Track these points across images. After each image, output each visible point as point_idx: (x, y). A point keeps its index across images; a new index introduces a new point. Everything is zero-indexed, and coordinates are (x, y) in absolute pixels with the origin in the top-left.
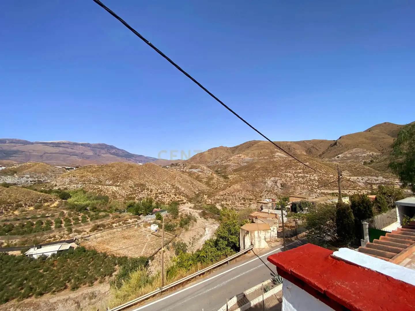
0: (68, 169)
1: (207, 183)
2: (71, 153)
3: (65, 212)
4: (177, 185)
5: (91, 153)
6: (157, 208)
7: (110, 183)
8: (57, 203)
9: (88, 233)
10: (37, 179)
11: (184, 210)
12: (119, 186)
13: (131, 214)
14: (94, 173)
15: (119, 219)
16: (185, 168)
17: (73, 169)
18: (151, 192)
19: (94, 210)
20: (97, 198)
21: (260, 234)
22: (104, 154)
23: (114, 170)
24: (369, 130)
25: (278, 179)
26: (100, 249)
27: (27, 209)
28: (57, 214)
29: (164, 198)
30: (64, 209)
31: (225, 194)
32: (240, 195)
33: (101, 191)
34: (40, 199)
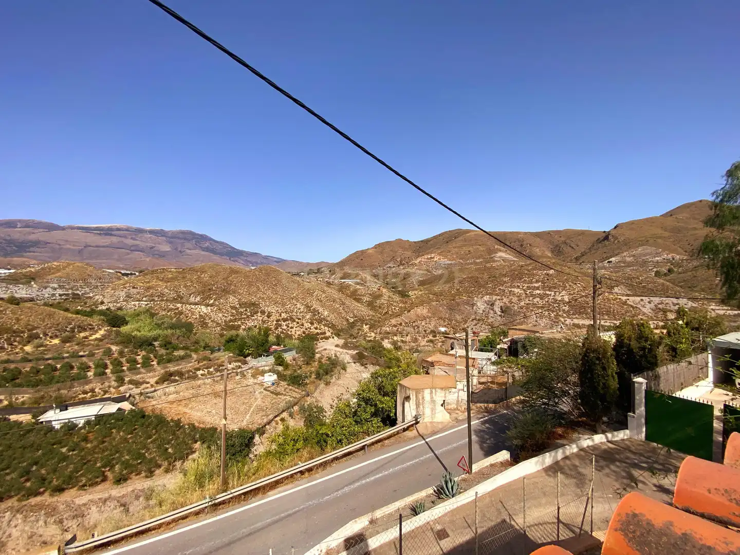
0: (127, 275)
1: (370, 305)
2: (132, 246)
3: (114, 348)
4: (316, 305)
5: (166, 248)
6: (278, 345)
7: (196, 301)
8: (102, 332)
9: (152, 386)
10: (70, 292)
11: (325, 349)
12: (211, 305)
13: (231, 355)
14: (169, 282)
15: (209, 362)
16: (333, 276)
17: (135, 274)
18: (269, 316)
19: (168, 346)
20: (172, 327)
22: (190, 249)
23: (205, 277)
24: (670, 214)
25: (496, 299)
26: (172, 413)
27: (48, 343)
28: (99, 353)
29: (292, 328)
30: (112, 344)
31: (401, 324)
32: (427, 325)
33: (181, 313)
34: (71, 326)
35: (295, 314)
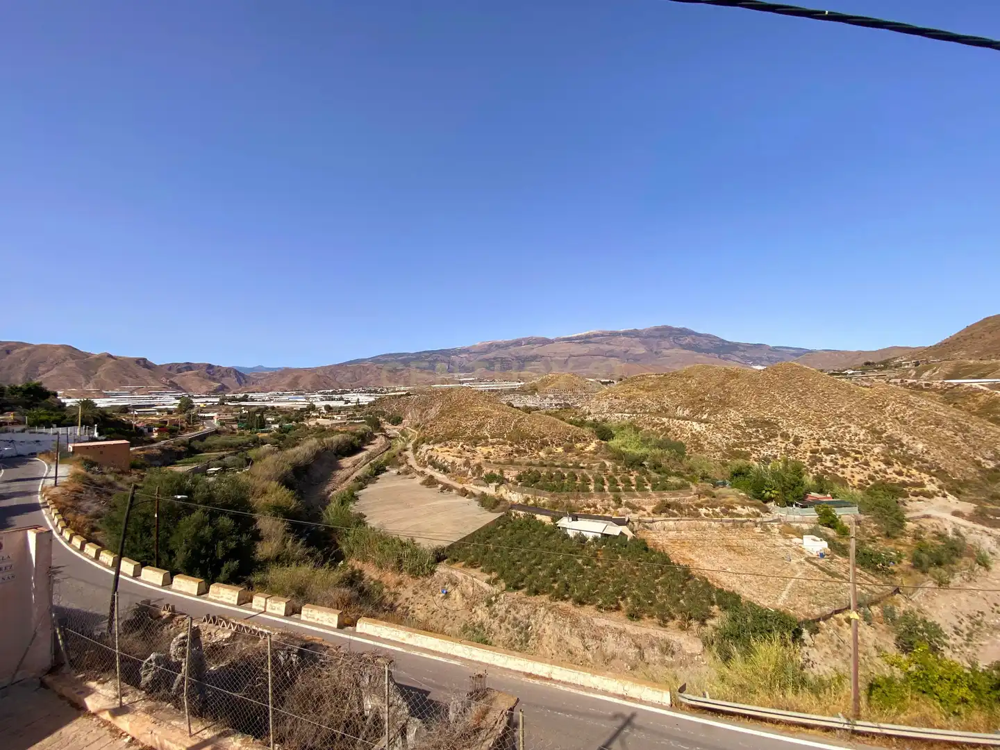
0: (606, 383)
2: (608, 352)
3: (608, 463)
4: (891, 430)
5: (641, 350)
6: (821, 492)
7: (685, 415)
8: (594, 445)
9: (649, 515)
10: (563, 401)
11: (928, 517)
12: (706, 422)
13: (743, 494)
14: (650, 391)
15: (713, 499)
16: (927, 374)
17: (613, 382)
18: (796, 444)
19: (658, 469)
20: (660, 445)
22: (667, 349)
23: (693, 384)
26: (679, 555)
27: (555, 450)
28: (596, 466)
29: (843, 466)
33: (669, 430)
34: (569, 436)
35: (848, 443)
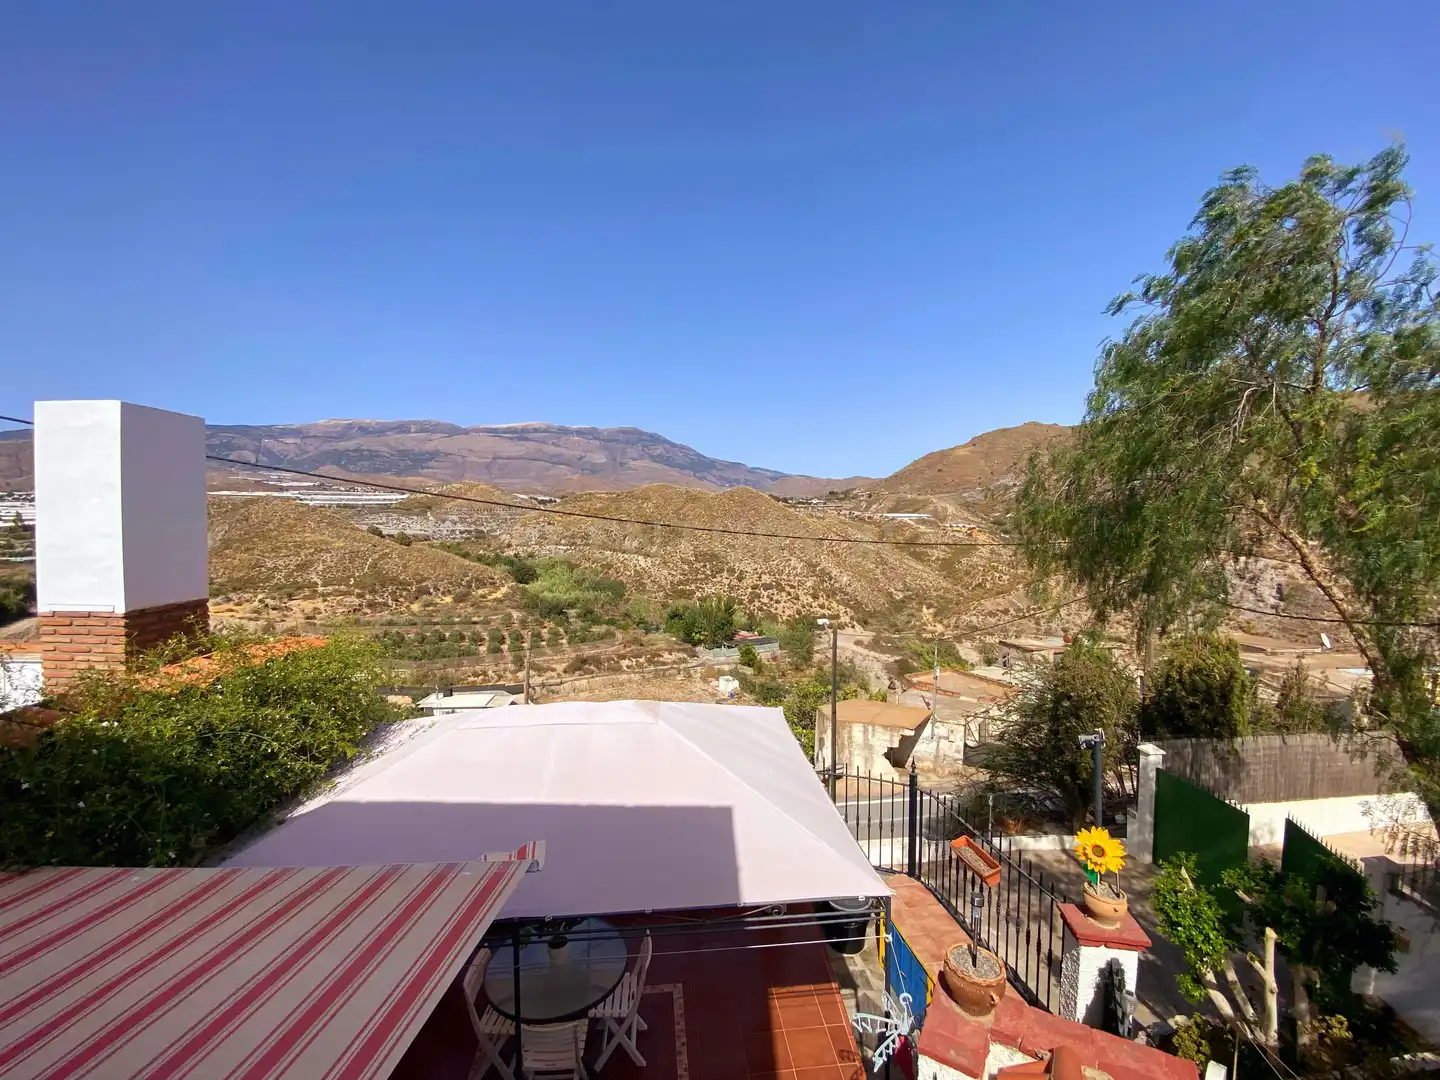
0: (543, 504)
2: (553, 456)
3: (516, 614)
4: (826, 563)
6: (750, 629)
7: (632, 547)
8: (504, 590)
9: (559, 675)
10: (473, 528)
12: (654, 555)
13: (674, 639)
15: (640, 647)
16: (874, 506)
17: (555, 501)
18: (740, 579)
19: (589, 616)
20: (596, 587)
21: (870, 737)
22: (634, 460)
27: (438, 600)
28: (497, 619)
29: (777, 602)
30: (513, 608)
31: (1006, 612)
33: (610, 566)
34: (467, 578)
35: (785, 577)
